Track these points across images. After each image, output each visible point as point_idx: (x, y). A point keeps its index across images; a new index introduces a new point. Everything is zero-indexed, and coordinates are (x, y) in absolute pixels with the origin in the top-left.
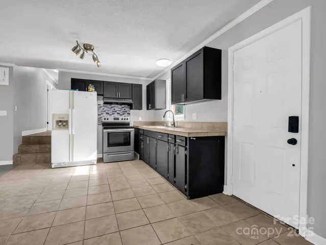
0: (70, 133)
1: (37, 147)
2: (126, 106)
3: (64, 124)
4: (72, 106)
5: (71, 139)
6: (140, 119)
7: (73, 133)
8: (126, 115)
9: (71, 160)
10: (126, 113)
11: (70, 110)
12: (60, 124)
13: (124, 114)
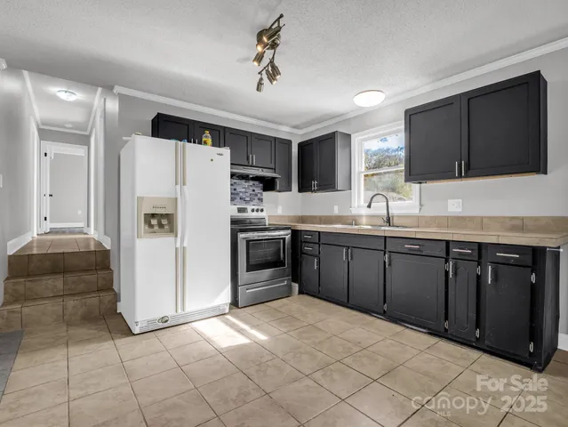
0: (178, 245)
1: (57, 282)
2: (256, 183)
3: (164, 222)
4: (180, 178)
5: (180, 257)
6: (280, 211)
7: (185, 245)
8: (256, 201)
9: (179, 311)
10: (256, 198)
11: (178, 187)
12: (154, 222)
13: (251, 200)
